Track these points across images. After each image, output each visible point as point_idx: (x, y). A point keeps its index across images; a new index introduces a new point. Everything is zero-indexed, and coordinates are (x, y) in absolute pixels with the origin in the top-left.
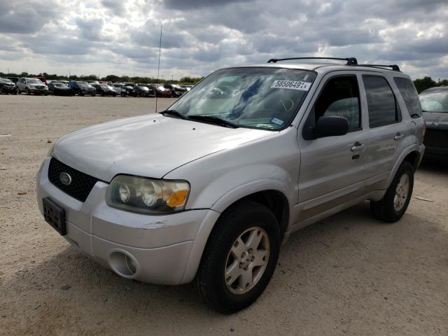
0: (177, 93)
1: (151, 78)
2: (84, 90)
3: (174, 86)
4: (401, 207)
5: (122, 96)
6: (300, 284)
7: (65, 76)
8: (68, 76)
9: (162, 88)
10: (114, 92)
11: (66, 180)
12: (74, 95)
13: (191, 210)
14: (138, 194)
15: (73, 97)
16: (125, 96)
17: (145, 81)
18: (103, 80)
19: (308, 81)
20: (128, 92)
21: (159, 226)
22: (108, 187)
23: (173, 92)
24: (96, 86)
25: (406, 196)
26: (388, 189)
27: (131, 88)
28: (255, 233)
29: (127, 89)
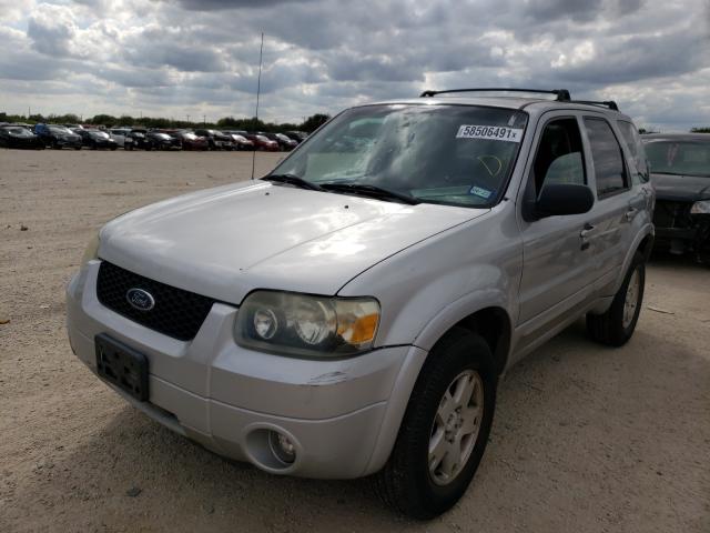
0: (216, 143)
1: (170, 119)
2: (62, 140)
3: (211, 131)
4: (630, 320)
5: (126, 149)
6: (520, 458)
7: (21, 115)
8: (27, 117)
9: (192, 136)
10: (112, 143)
11: (143, 303)
12: (44, 148)
13: (381, 348)
14: (289, 324)
15: (42, 152)
16: (131, 150)
17: (161, 124)
18: (88, 122)
19: (516, 126)
20: (136, 143)
21: (338, 379)
22: (237, 313)
23: (211, 142)
24: (81, 133)
25: (635, 304)
26: (617, 295)
27: (141, 135)
28: (466, 379)
29: (135, 138)
